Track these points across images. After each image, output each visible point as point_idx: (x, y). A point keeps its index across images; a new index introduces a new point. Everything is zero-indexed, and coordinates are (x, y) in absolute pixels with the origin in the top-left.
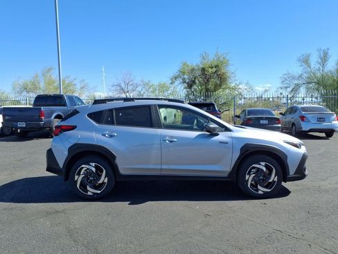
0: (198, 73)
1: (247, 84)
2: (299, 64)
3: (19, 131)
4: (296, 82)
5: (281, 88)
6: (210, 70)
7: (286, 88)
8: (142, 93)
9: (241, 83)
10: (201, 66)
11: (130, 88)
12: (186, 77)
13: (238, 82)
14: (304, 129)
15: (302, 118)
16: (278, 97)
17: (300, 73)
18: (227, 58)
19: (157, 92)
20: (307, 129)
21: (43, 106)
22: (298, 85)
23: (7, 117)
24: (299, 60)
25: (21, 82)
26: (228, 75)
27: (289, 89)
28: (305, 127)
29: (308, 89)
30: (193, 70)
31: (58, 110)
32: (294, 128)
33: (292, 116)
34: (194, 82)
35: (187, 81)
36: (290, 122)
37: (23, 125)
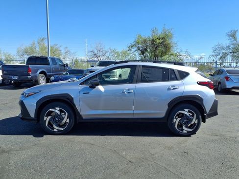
0: (149, 43)
1: (186, 52)
2: (227, 38)
3: (13, 82)
4: (224, 51)
5: (213, 56)
6: (158, 41)
7: (217, 55)
8: (110, 57)
9: (181, 51)
10: (152, 38)
11: (101, 54)
12: (140, 46)
13: (179, 51)
14: (227, 87)
15: (227, 78)
16: (211, 63)
17: (228, 44)
18: (172, 32)
19: (120, 57)
20: (230, 87)
21: (30, 64)
22: (226, 53)
23: (5, 72)
24: (228, 35)
25: (23, 48)
26: (172, 45)
27: (219, 57)
28: (229, 85)
29: (233, 57)
30: (145, 41)
31: (43, 68)
32: (220, 85)
33: (219, 76)
34: (146, 50)
35: (141, 48)
36: (217, 81)
37: (15, 78)
